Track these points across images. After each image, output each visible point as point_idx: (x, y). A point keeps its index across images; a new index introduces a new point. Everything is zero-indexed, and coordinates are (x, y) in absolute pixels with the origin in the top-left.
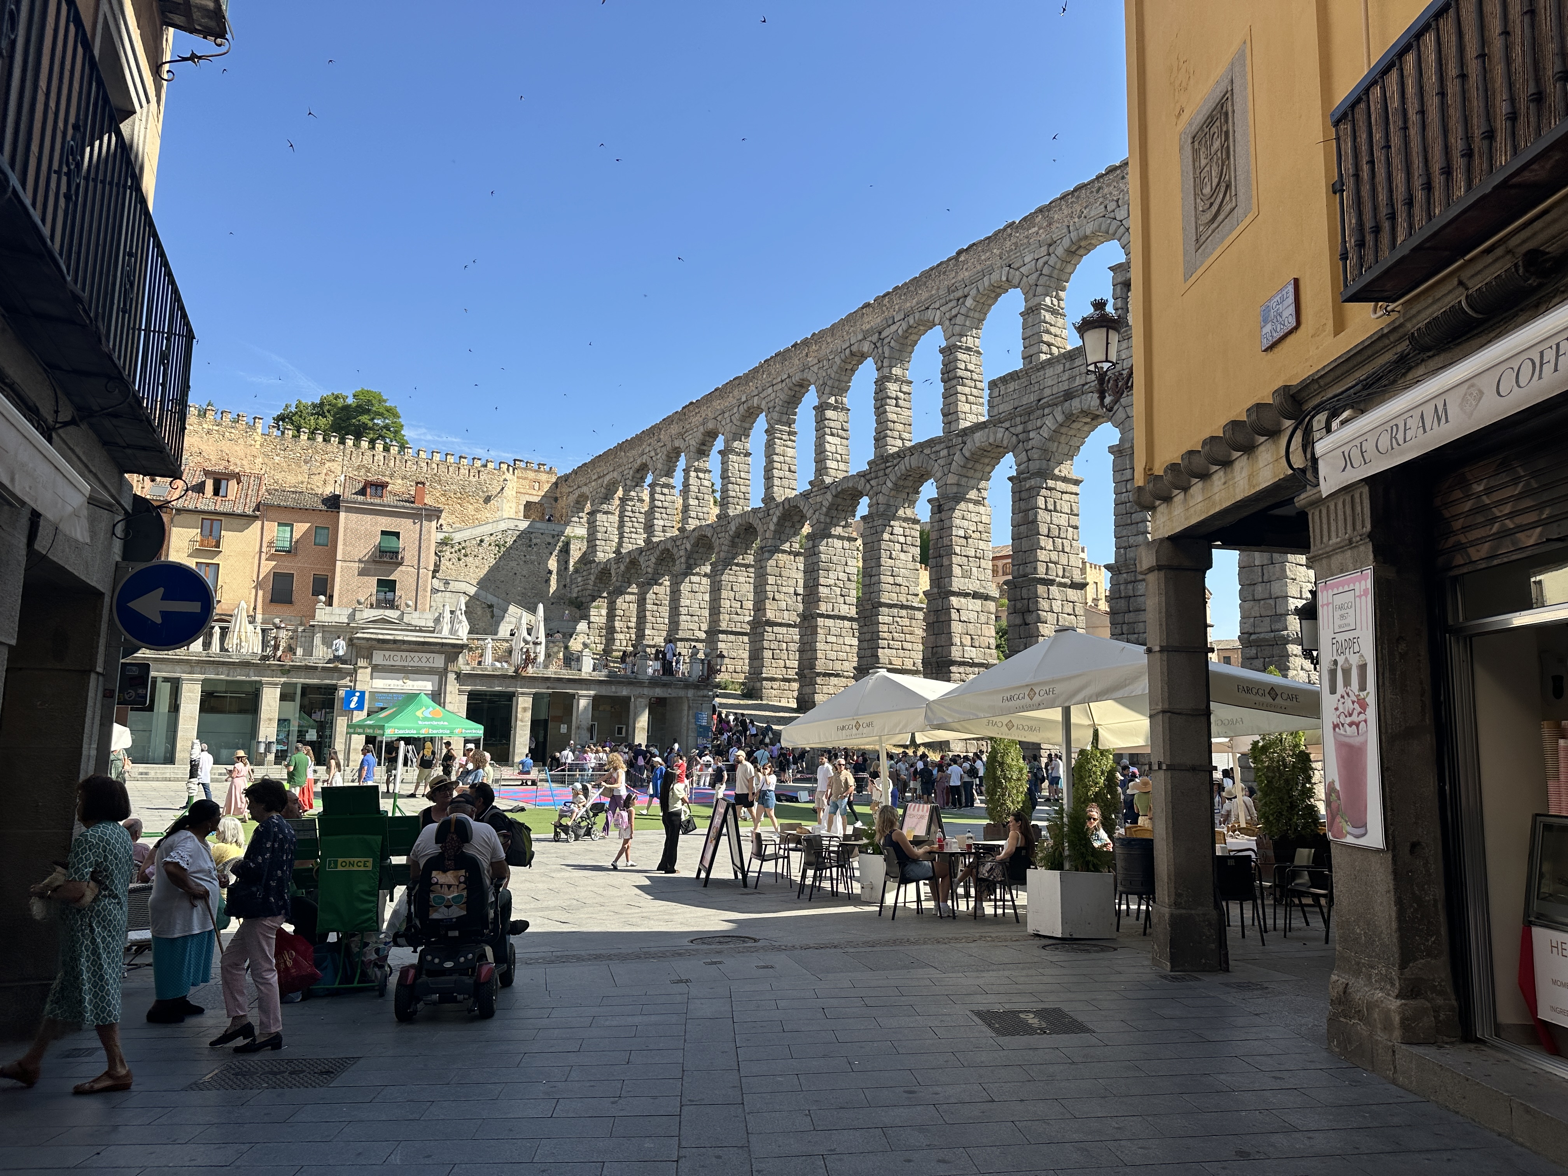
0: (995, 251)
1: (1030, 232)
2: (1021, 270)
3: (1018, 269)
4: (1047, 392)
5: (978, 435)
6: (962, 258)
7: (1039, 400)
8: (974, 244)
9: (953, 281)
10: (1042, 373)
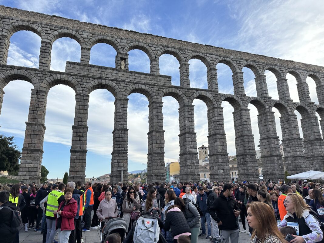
0: (70, 24)
1: (86, 27)
2: (82, 35)
3: (80, 34)
4: (92, 74)
5: (59, 76)
6: (55, 18)
7: (88, 75)
8: (61, 17)
9: (49, 23)
10: (90, 68)
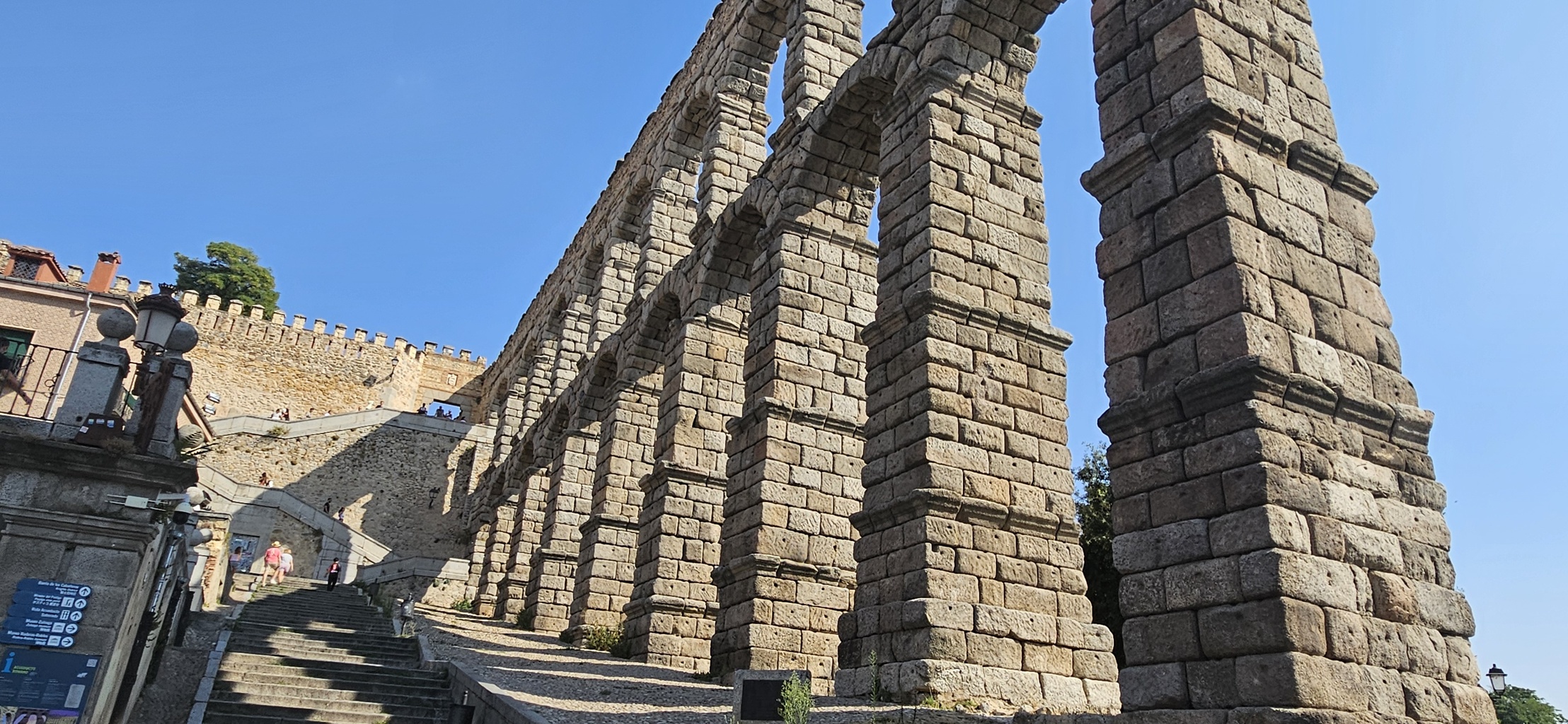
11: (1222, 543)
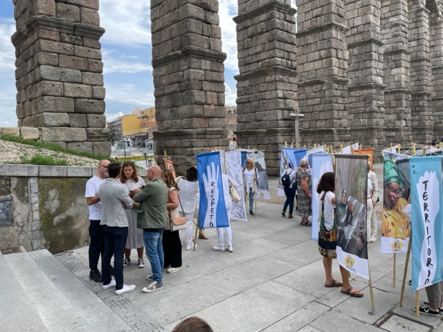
11: (87, 81)
